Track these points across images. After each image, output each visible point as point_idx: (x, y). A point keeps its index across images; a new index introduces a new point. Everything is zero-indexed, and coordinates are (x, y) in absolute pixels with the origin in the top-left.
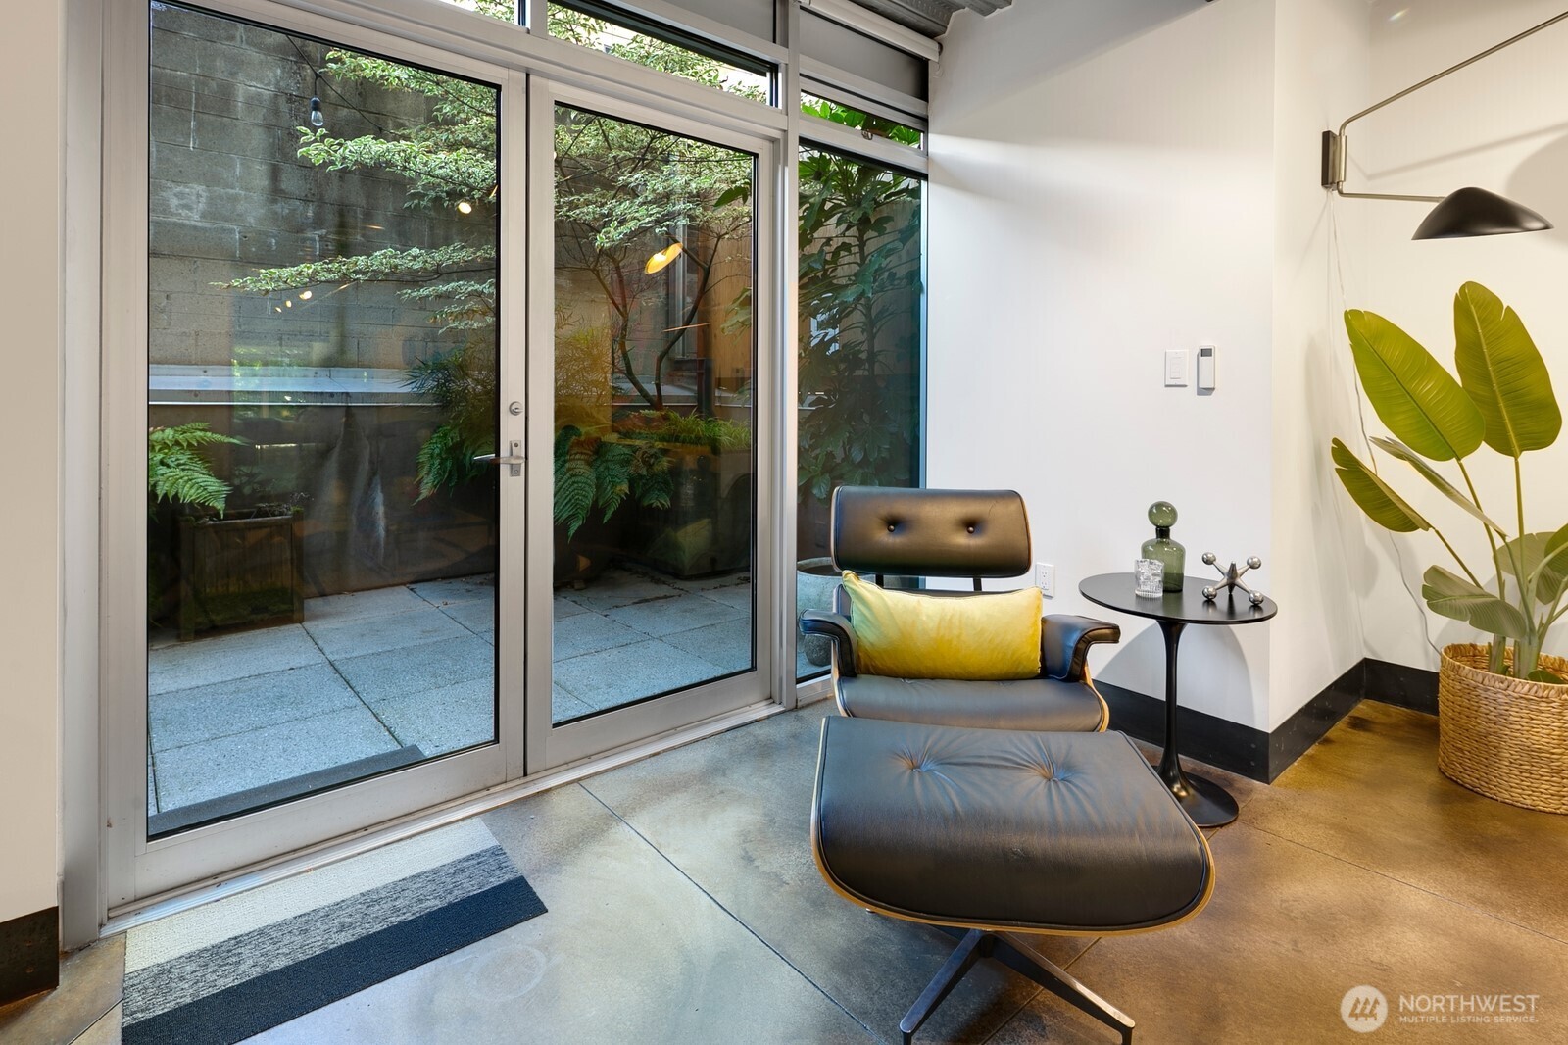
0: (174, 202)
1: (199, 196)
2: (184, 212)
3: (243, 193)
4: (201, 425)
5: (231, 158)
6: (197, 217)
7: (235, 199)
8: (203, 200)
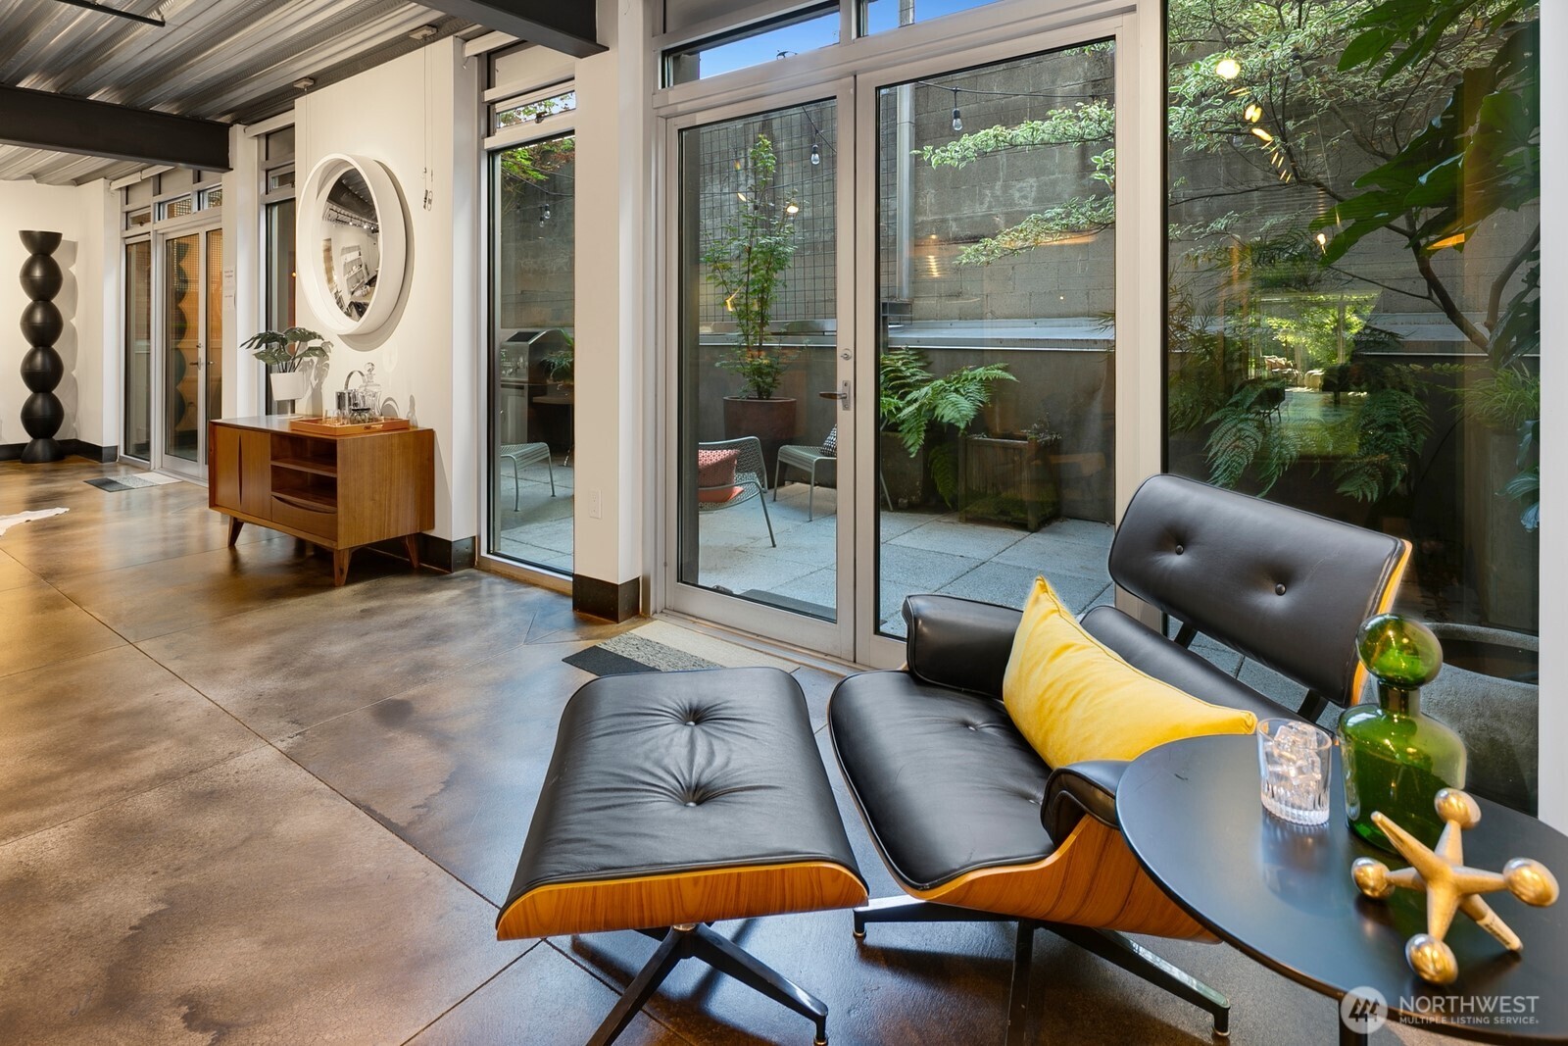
0: (1017, 195)
1: (1032, 186)
2: (1022, 202)
3: (1060, 176)
4: (1001, 365)
5: (1054, 150)
6: (1030, 203)
7: (1054, 183)
8: (1034, 189)
